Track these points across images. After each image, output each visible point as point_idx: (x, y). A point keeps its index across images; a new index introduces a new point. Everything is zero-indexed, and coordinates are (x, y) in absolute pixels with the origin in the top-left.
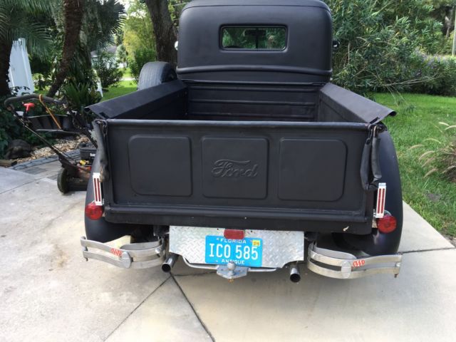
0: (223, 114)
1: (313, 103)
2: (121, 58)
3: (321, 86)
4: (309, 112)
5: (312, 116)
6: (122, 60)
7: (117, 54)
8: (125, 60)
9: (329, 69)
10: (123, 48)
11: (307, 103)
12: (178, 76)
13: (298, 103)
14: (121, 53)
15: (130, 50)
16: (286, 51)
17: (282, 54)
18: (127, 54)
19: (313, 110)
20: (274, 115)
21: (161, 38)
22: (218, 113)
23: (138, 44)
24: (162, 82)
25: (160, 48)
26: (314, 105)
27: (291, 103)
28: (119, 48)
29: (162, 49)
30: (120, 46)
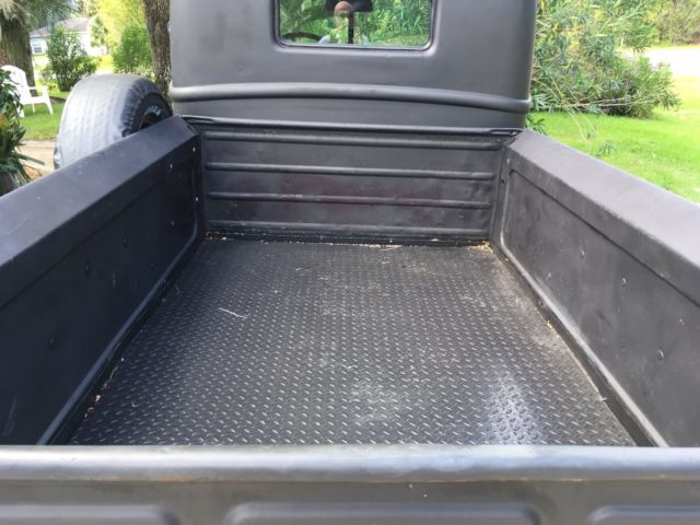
0: (285, 196)
1: (490, 174)
2: (97, 38)
3: (510, 136)
4: (480, 192)
5: (486, 203)
6: (99, 41)
7: (89, 30)
8: (103, 41)
9: (526, 98)
10: (98, 22)
11: (475, 174)
12: (174, 106)
13: (457, 173)
14: (96, 30)
15: (109, 23)
16: (431, 52)
17: (422, 60)
18: (106, 31)
19: (489, 189)
20: (402, 200)
21: (154, 7)
22: (274, 195)
23: (122, 15)
24: (124, 134)
25: (154, 25)
26: (493, 178)
27: (442, 173)
28: (92, 21)
29: (157, 28)
30: (94, 17)
